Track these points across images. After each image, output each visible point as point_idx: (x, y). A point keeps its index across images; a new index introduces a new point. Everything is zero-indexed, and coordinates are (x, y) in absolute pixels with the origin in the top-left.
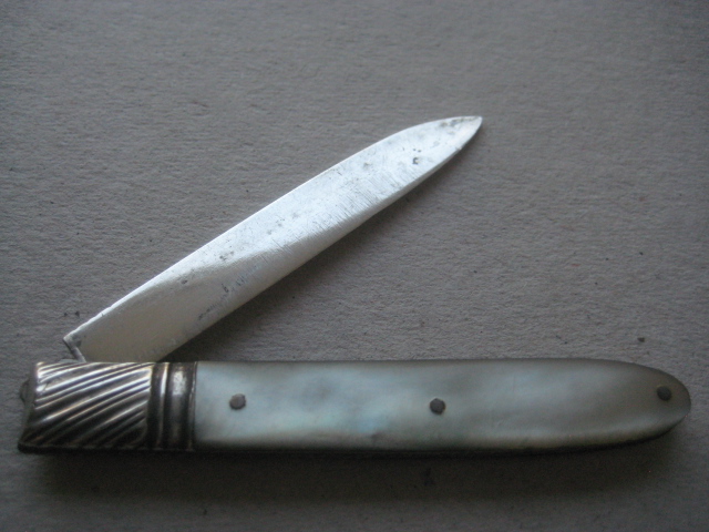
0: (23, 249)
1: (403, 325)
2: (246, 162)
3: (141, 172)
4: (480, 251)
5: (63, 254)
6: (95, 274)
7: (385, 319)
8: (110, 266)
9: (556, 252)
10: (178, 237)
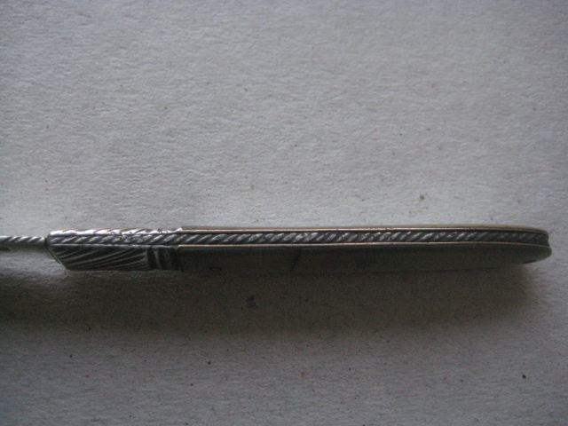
1: (238, 188)
2: (121, 62)
3: (39, 73)
4: (300, 129)
6: (7, 154)
7: (224, 184)
8: (17, 148)
9: (360, 129)
10: (68, 124)
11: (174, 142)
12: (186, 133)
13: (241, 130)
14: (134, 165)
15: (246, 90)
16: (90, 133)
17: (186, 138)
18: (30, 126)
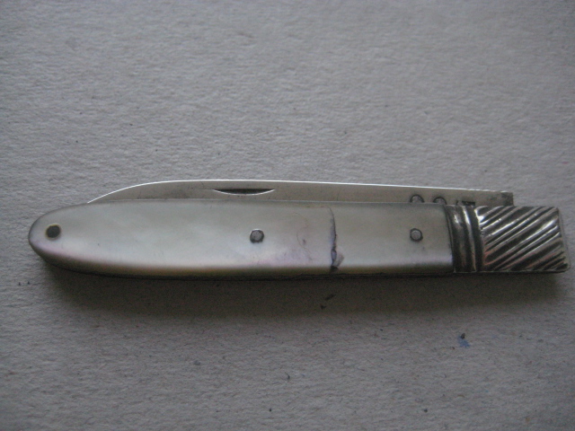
12: (370, 158)
13: (428, 155)
15: (426, 113)
16: (268, 159)
17: (371, 165)
18: (199, 153)
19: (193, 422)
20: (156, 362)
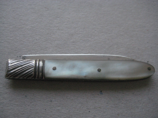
0: (7, 42)
2: (58, 22)
3: (33, 24)
4: (112, 42)
5: (16, 43)
6: (24, 47)
8: (27, 45)
9: (129, 42)
10: (43, 39)
11: (75, 45)
12: (78, 42)
13: (95, 42)
14: (63, 51)
15: (95, 30)
16: (50, 42)
17: (78, 44)
18: (31, 39)
19: (24, 112)
20: (15, 96)
